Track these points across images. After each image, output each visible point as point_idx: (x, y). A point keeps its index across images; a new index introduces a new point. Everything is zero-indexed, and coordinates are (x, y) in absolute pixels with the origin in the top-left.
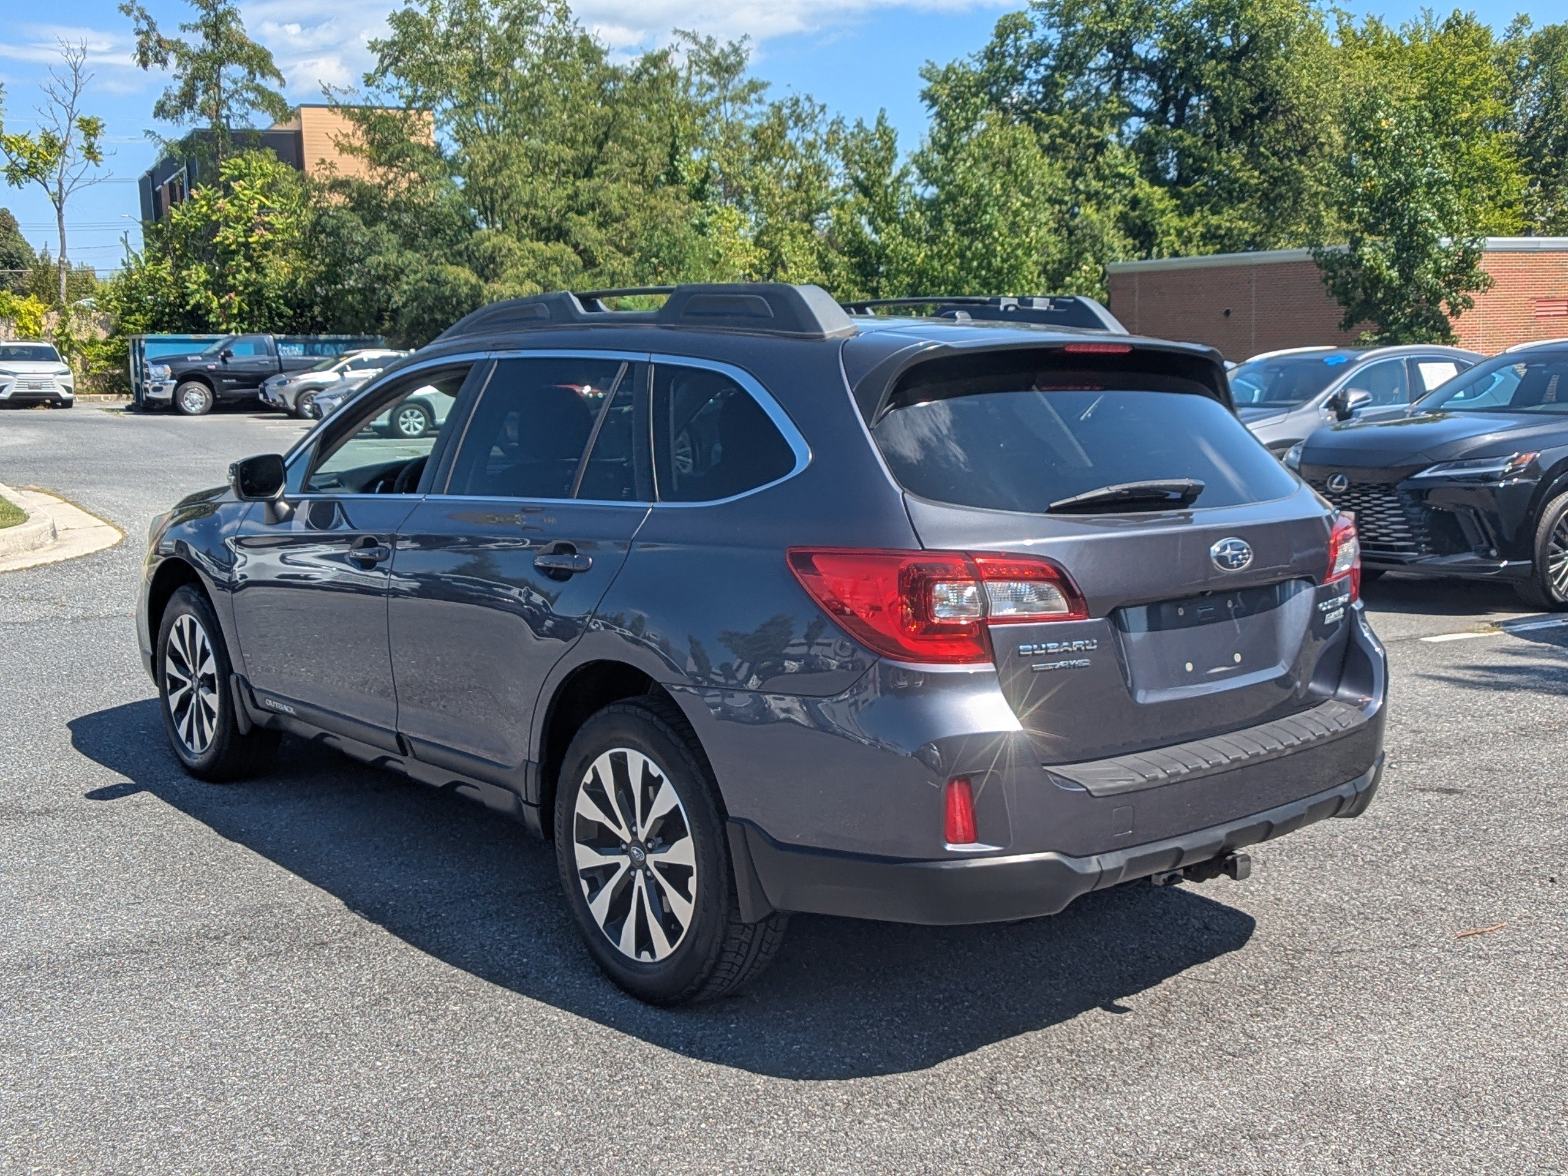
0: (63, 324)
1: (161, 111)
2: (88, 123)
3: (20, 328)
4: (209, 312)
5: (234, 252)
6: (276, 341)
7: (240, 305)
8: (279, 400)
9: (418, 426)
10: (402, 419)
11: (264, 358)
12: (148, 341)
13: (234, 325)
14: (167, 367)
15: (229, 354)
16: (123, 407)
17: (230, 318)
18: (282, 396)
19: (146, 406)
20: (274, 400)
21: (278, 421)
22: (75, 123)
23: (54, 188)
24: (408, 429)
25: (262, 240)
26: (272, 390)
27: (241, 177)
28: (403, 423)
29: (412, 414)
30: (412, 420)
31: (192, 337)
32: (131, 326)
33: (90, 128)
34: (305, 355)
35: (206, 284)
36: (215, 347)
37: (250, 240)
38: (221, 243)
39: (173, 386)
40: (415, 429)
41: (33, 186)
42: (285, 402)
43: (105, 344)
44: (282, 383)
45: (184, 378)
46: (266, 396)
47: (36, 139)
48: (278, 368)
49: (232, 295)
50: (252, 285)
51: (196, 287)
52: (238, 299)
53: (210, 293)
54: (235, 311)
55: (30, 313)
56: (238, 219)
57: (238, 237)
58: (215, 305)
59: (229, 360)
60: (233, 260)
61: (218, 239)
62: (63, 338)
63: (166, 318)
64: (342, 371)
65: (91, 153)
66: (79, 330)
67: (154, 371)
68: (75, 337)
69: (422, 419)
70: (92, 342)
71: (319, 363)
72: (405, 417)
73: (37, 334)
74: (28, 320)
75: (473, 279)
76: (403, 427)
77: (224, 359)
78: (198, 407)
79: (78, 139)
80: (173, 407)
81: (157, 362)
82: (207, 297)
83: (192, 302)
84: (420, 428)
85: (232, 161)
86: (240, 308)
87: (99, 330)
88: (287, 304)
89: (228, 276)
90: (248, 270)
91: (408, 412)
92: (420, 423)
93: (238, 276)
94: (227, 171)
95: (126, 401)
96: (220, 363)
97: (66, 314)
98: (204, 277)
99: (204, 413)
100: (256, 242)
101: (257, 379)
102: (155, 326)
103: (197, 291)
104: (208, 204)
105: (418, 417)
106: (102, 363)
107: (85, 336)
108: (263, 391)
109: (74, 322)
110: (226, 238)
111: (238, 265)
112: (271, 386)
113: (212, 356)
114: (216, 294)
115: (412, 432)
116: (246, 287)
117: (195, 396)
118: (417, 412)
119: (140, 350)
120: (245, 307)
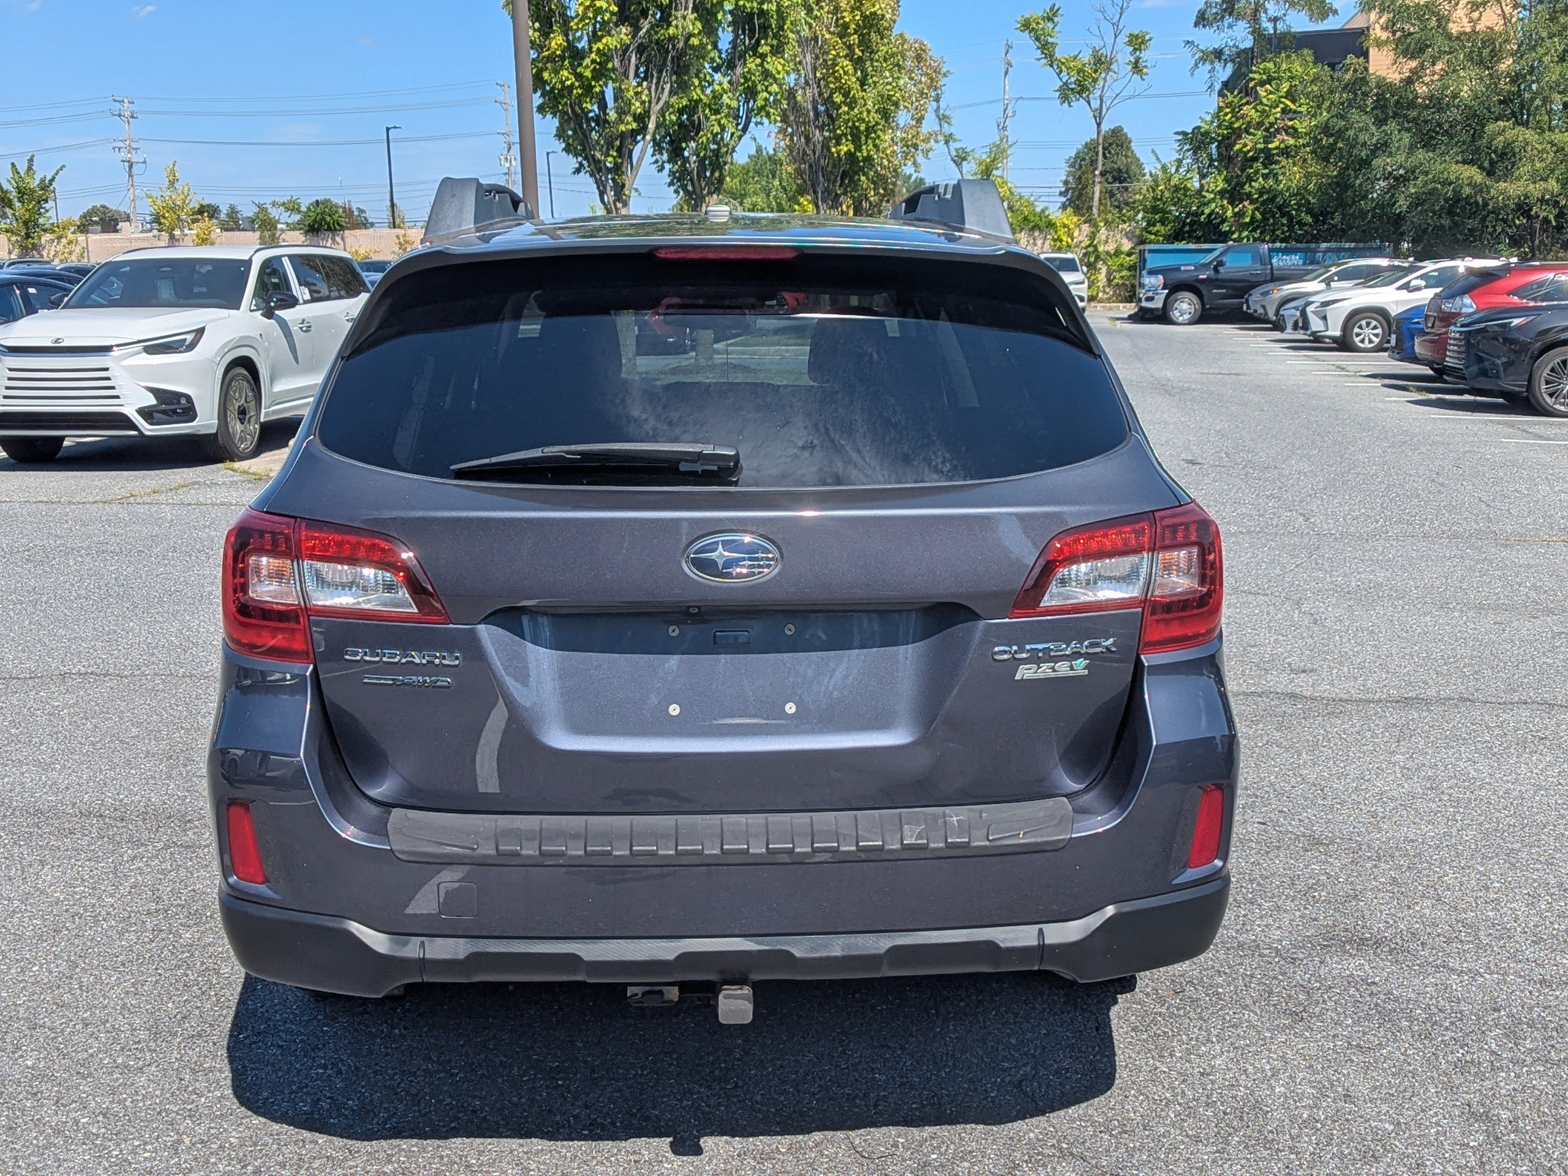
0: (1092, 236)
1: (1202, 20)
2: (1137, 37)
3: (1054, 240)
4: (1224, 221)
5: (1254, 159)
6: (1270, 250)
7: (1253, 213)
8: (1261, 311)
9: (1374, 338)
10: (1356, 330)
11: (1258, 269)
12: (1151, 251)
13: (1246, 233)
14: (1161, 277)
15: (1221, 264)
16: (1126, 316)
17: (1244, 226)
18: (1264, 307)
19: (1144, 316)
20: (1255, 311)
21: (1252, 333)
22: (1123, 38)
23: (1095, 104)
24: (1362, 341)
25: (1282, 146)
26: (1255, 301)
27: (1269, 81)
28: (1358, 335)
29: (1368, 324)
30: (1367, 331)
31: (1192, 246)
32: (1153, 237)
33: (1138, 42)
34: (1304, 264)
35: (1222, 193)
36: (1210, 257)
37: (1270, 146)
38: (1240, 150)
39: (1163, 296)
40: (1371, 341)
41: (1080, 104)
42: (1266, 314)
43: (1129, 254)
44: (1265, 294)
45: (1175, 288)
46: (1248, 307)
47: (1086, 57)
48: (1269, 278)
49: (1246, 203)
50: (1268, 192)
51: (1212, 196)
52: (1251, 207)
53: (1225, 202)
54: (1247, 220)
55: (1065, 226)
56: (1260, 124)
57: (1256, 143)
58: (1229, 213)
59: (1221, 269)
60: (1251, 167)
61: (1237, 147)
62: (1091, 249)
63: (1187, 228)
64: (1328, 282)
65: (1137, 67)
66: (1106, 242)
67: (1148, 280)
68: (1101, 249)
69: (1379, 331)
70: (1118, 253)
71: (1313, 271)
72: (1360, 327)
73: (1069, 246)
74: (1062, 232)
75: (1480, 178)
76: (1357, 340)
77: (1216, 269)
78: (1187, 317)
79: (1124, 56)
80: (1162, 317)
81: (1152, 272)
82: (1222, 206)
83: (1207, 211)
84: (1376, 340)
85: (1262, 66)
86: (1253, 217)
87: (1125, 241)
88: (1309, 212)
89: (1245, 184)
90: (1264, 176)
91: (1363, 323)
92: (1376, 335)
93: (1253, 184)
94: (1256, 76)
95: (1131, 308)
96: (1212, 272)
97: (1095, 226)
98: (1221, 185)
99: (1191, 323)
100: (1276, 148)
101: (1243, 287)
102: (1176, 236)
103: (1213, 200)
104: (1232, 112)
105: (1375, 328)
106: (1124, 273)
107: (1111, 247)
108: (1247, 302)
109: (1103, 233)
110: (1245, 145)
111: (1257, 172)
112: (1255, 296)
113: (1205, 266)
114: (1232, 203)
115: (1367, 345)
116: (1261, 194)
117: (1185, 306)
118: (1374, 323)
119: (1145, 261)
120: (1258, 216)
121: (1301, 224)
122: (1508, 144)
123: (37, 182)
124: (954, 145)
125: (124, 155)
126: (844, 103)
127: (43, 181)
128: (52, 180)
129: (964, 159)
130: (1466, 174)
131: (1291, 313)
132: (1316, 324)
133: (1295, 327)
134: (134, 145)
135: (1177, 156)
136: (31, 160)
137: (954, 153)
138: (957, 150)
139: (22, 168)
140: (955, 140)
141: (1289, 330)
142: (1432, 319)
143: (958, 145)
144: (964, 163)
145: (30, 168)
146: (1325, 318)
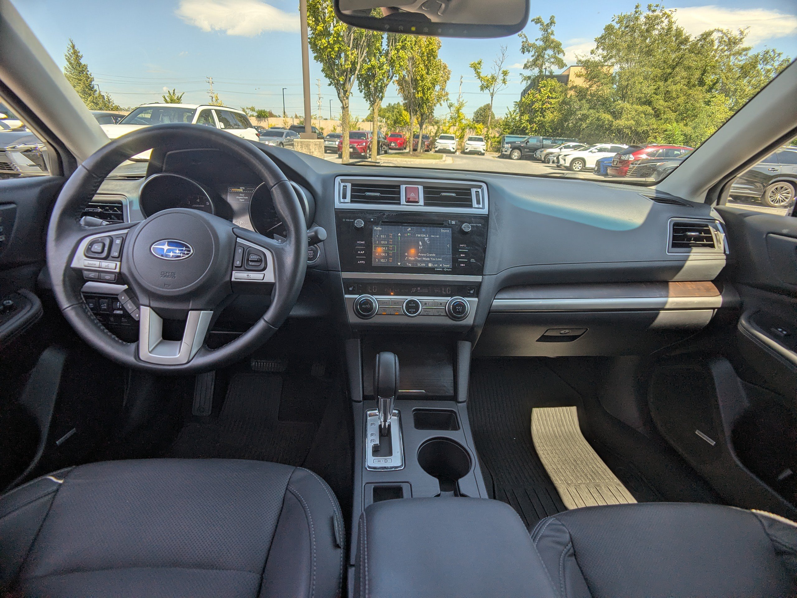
0: (487, 132)
1: (526, 67)
2: (505, 71)
3: (476, 132)
4: (527, 129)
5: (538, 111)
6: (543, 139)
9: (579, 167)
10: (574, 164)
11: (539, 144)
12: (507, 137)
13: (533, 133)
14: (510, 145)
15: (528, 142)
16: (497, 156)
17: (532, 131)
18: (541, 156)
19: (503, 156)
20: (538, 157)
21: (537, 163)
22: (501, 72)
23: (491, 91)
24: (576, 168)
25: (547, 107)
26: (538, 154)
27: (544, 87)
28: (575, 166)
29: (578, 163)
30: (578, 165)
31: (519, 136)
32: (506, 133)
33: (505, 73)
34: (552, 143)
35: (527, 121)
36: (525, 139)
37: (543, 107)
38: (534, 108)
39: (510, 151)
40: (578, 168)
41: (486, 91)
42: (541, 158)
43: (498, 138)
44: (542, 151)
45: (514, 148)
46: (536, 156)
47: (489, 76)
48: (542, 147)
49: (534, 124)
50: (541, 121)
51: (525, 121)
52: (536, 125)
53: (528, 123)
54: (534, 129)
55: (480, 128)
56: (541, 100)
57: (539, 106)
58: (529, 127)
59: (528, 143)
60: (537, 113)
61: (533, 107)
62: (487, 136)
63: (515, 131)
64: (561, 149)
65: (504, 81)
66: (491, 134)
67: (506, 146)
68: (490, 136)
69: (581, 165)
70: (494, 137)
71: (555, 146)
72: (576, 164)
73: (480, 134)
74: (479, 130)
75: (611, 119)
76: (574, 168)
77: (526, 143)
78: (516, 157)
79: (501, 77)
80: (509, 157)
81: (507, 143)
82: (527, 125)
83: (522, 126)
84: (580, 168)
85: (543, 82)
87: (497, 134)
88: (551, 129)
89: (534, 118)
90: (540, 116)
91: (577, 162)
92: (580, 167)
93: (537, 118)
94: (540, 85)
95: (497, 154)
97: (489, 129)
98: (527, 118)
99: (517, 159)
100: (545, 108)
101: (535, 150)
102: (512, 133)
103: (525, 123)
104: (533, 95)
105: (580, 164)
106: (496, 143)
107: (493, 135)
108: (535, 154)
109: (490, 131)
110: (536, 106)
111: (538, 115)
112: (538, 152)
113: (523, 142)
114: (530, 124)
115: (577, 170)
116: (539, 122)
117: (516, 154)
118: (580, 163)
119: (504, 140)
120: (537, 128)
121: (549, 132)
122: (622, 108)
123: (176, 97)
124: (448, 102)
125: (210, 94)
126: (421, 80)
127: (178, 97)
128: (181, 97)
129: (451, 106)
130: (607, 117)
131: (551, 158)
132: (562, 162)
133: (553, 162)
134: (213, 92)
135: (514, 109)
136: (174, 90)
137: (449, 104)
138: (449, 103)
139: (172, 92)
140: (449, 100)
141: (551, 163)
143: (450, 102)
144: (451, 107)
145: (174, 93)
146: (565, 160)
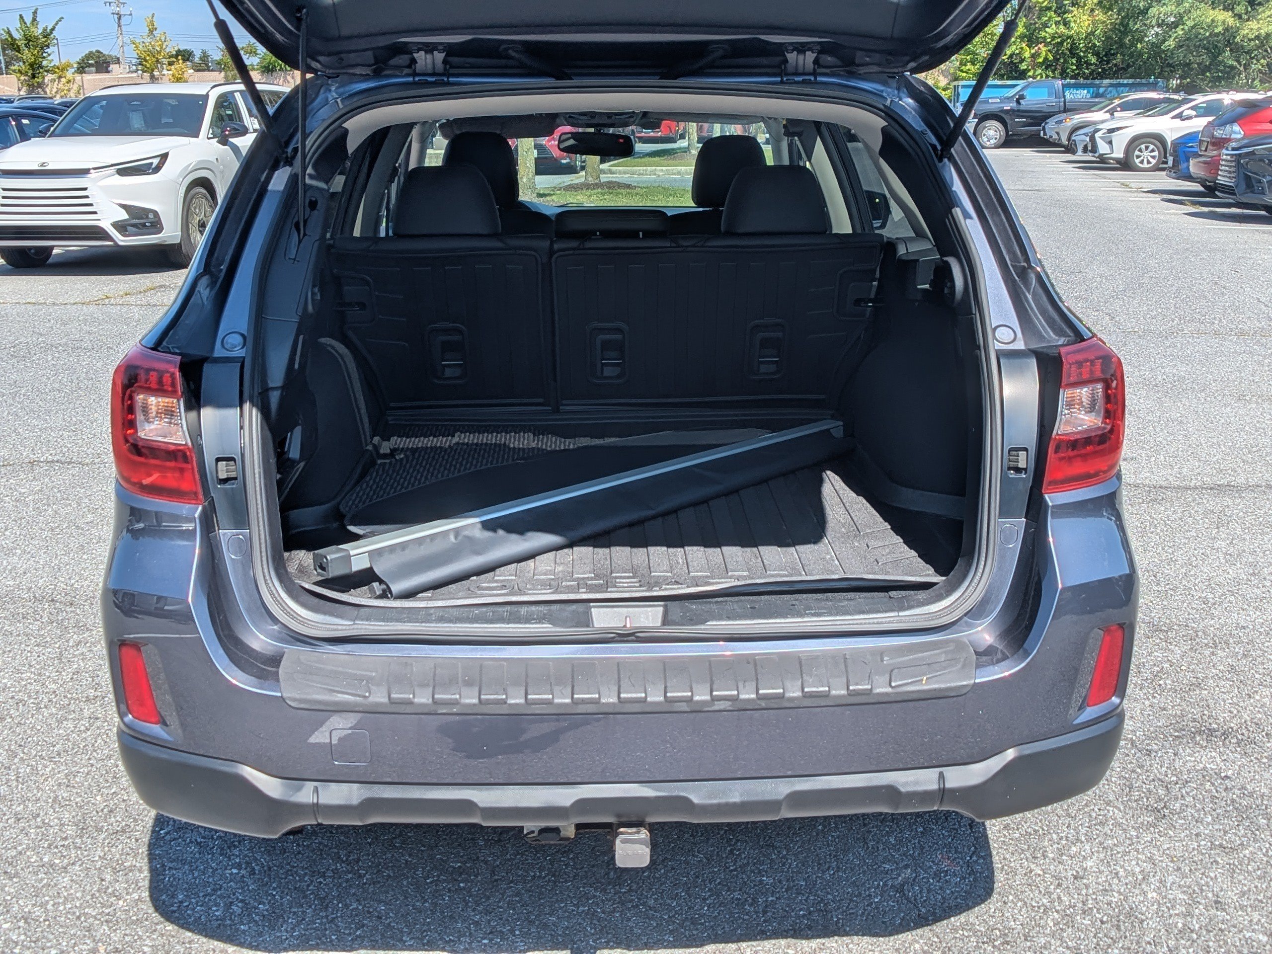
4: (1022, 60)
5: (1049, 9)
6: (1066, 86)
7: (1047, 55)
8: (1055, 136)
9: (1151, 160)
10: (1137, 153)
11: (1053, 101)
13: (1040, 71)
15: (1022, 97)
17: (1038, 66)
18: (1058, 133)
20: (1051, 137)
21: (1048, 155)
24: (1142, 162)
26: (1051, 129)
28: (1138, 157)
29: (1147, 148)
30: (1146, 154)
31: (1000, 82)
32: (964, 74)
34: (1089, 97)
35: (1022, 38)
36: (1013, 92)
39: (974, 124)
40: (1149, 162)
42: (1060, 139)
43: (945, 89)
44: (1059, 122)
45: (983, 117)
46: (1045, 134)
48: (1062, 109)
49: (1041, 46)
50: (1059, 37)
51: (1013, 40)
52: (1044, 49)
53: (1024, 45)
54: (1041, 60)
58: (1027, 55)
59: (1022, 102)
60: (1046, 16)
64: (1112, 112)
69: (1156, 153)
71: (1099, 103)
72: (1140, 150)
76: (1137, 161)
77: (1018, 102)
78: (993, 141)
82: (1022, 48)
83: (1009, 53)
84: (1153, 161)
86: (1046, 58)
87: (941, 78)
88: (1096, 54)
89: (1041, 29)
90: (1057, 23)
91: (1143, 147)
92: (1153, 157)
93: (1047, 29)
96: (1015, 104)
98: (1021, 31)
99: (997, 147)
101: (1039, 118)
103: (1015, 43)
105: (1153, 151)
108: (1044, 129)
111: (1050, 20)
112: (1051, 124)
113: (1009, 99)
114: (1030, 46)
115: (1145, 165)
116: (1053, 38)
117: (992, 133)
118: (1152, 147)
119: (958, 95)
120: (1051, 57)
121: (1088, 64)
123: (40, 31)
125: (114, 8)
127: (45, 30)
128: (53, 29)
131: (1081, 138)
132: (1103, 148)
133: (1085, 150)
136: (35, 13)
139: (28, 19)
141: (1080, 152)
142: (1206, 144)
145: (34, 20)
146: (1110, 143)
